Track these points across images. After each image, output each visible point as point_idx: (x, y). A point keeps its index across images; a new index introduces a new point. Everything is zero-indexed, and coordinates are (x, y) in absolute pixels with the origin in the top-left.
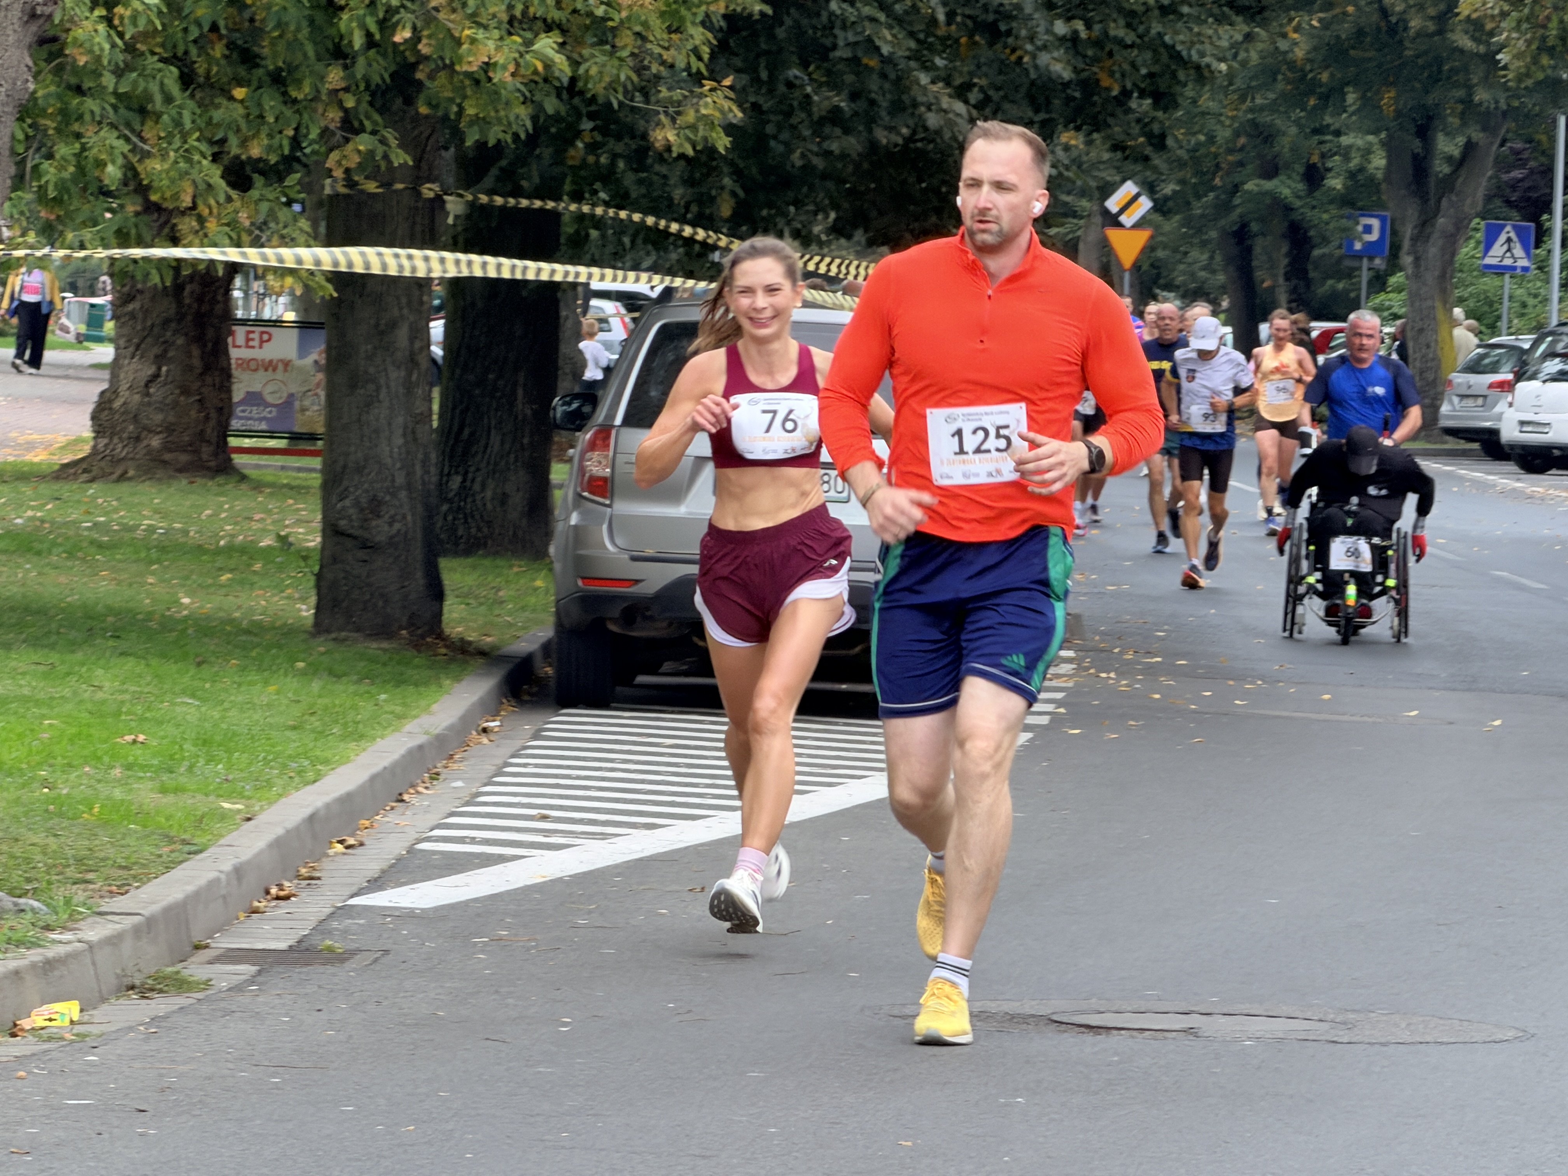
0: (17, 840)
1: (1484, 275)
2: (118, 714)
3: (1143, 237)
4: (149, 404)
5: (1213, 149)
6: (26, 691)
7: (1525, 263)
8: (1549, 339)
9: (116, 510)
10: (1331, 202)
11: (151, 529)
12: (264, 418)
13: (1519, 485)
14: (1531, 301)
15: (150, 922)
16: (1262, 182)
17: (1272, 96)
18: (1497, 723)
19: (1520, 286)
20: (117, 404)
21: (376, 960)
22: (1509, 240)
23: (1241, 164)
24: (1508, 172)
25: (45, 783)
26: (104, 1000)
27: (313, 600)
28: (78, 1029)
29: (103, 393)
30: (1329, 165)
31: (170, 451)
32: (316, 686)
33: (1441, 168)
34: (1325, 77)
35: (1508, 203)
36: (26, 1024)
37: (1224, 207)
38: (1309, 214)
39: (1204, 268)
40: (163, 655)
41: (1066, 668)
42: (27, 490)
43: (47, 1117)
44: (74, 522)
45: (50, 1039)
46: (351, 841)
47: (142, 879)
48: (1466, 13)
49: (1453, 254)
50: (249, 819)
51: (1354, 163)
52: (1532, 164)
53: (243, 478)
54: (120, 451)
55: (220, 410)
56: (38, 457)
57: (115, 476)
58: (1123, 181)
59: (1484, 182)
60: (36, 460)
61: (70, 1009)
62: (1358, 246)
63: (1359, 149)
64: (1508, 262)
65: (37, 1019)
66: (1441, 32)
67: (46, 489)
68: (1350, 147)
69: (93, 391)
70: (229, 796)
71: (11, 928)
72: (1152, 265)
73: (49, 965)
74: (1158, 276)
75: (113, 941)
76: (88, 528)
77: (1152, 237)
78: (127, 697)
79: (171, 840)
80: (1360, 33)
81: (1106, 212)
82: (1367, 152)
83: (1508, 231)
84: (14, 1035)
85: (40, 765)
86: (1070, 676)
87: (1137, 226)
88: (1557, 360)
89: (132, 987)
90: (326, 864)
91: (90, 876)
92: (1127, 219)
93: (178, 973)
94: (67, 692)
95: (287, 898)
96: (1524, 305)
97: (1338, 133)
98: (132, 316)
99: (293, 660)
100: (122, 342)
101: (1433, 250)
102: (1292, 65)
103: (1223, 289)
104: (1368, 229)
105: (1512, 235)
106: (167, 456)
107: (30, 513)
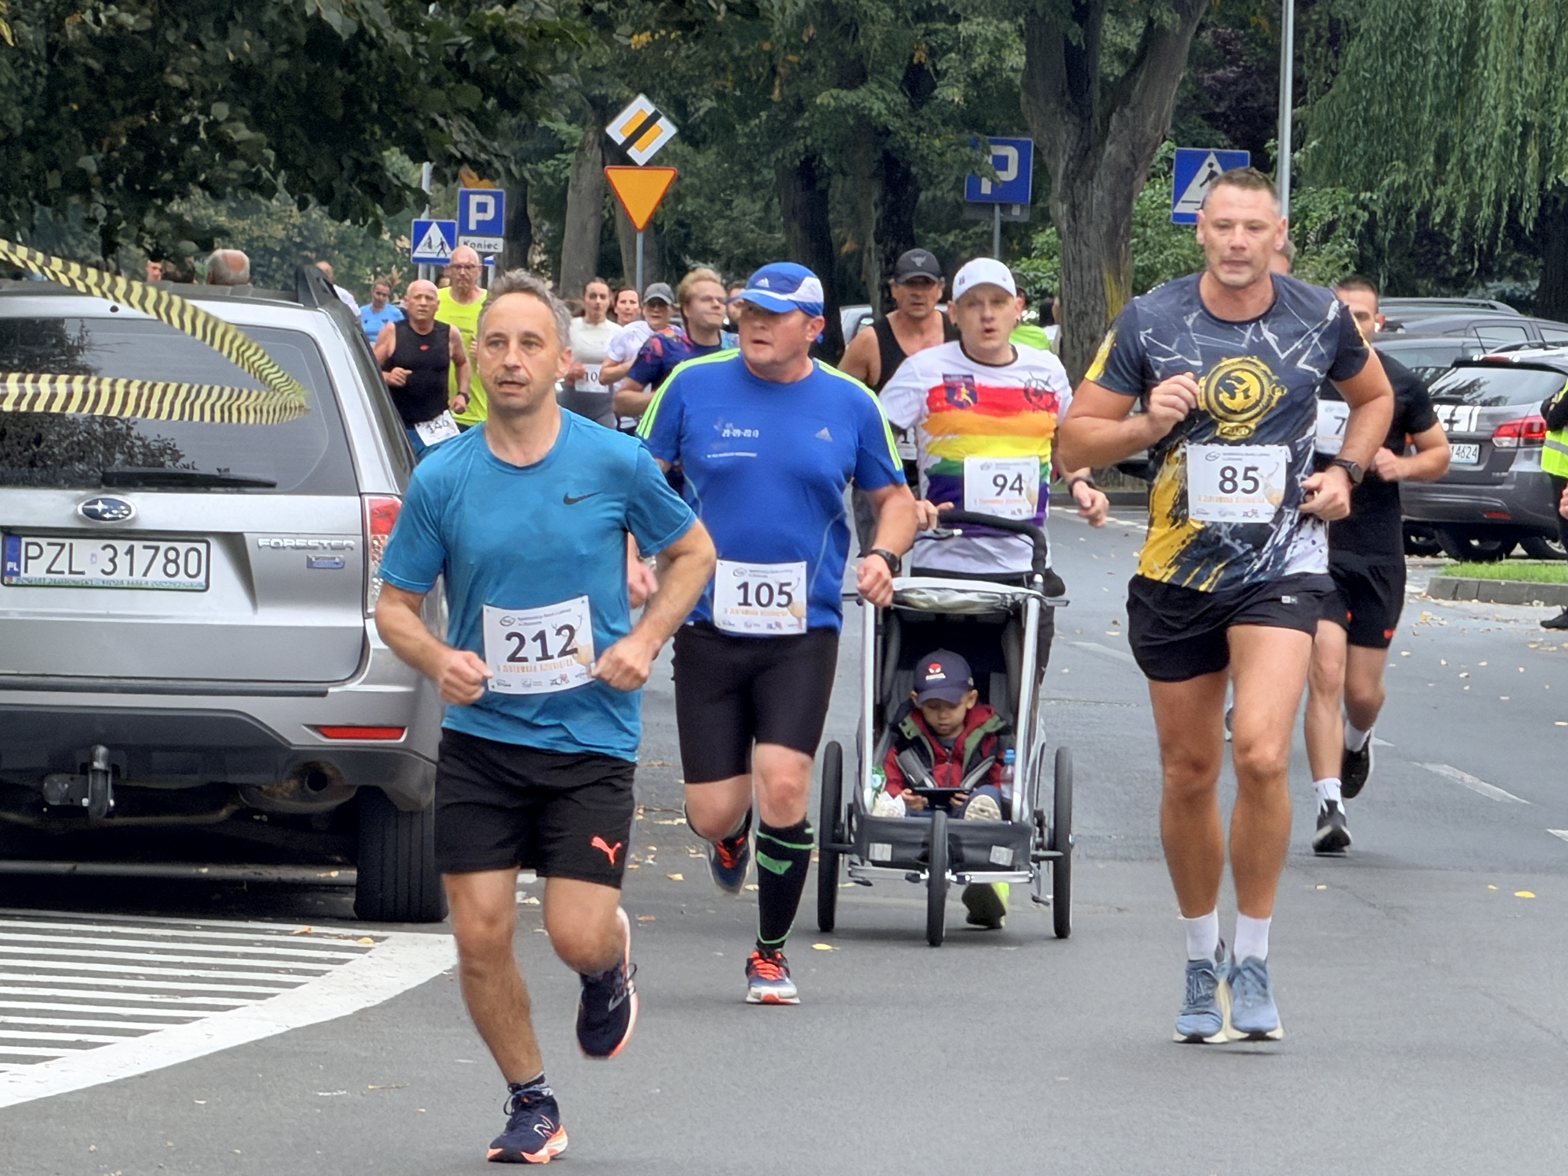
3: (663, 178)
10: (945, 123)
16: (843, 93)
24: (1213, 70)
30: (942, 66)
33: (1110, 68)
35: (1211, 121)
37: (781, 133)
38: (914, 141)
39: (754, 225)
51: (980, 63)
59: (1174, 88)
62: (986, 188)
63: (985, 42)
68: (974, 38)
81: (607, 143)
82: (998, 46)
83: (1211, 163)
97: (955, 19)
101: (1099, 194)
104: (1001, 163)
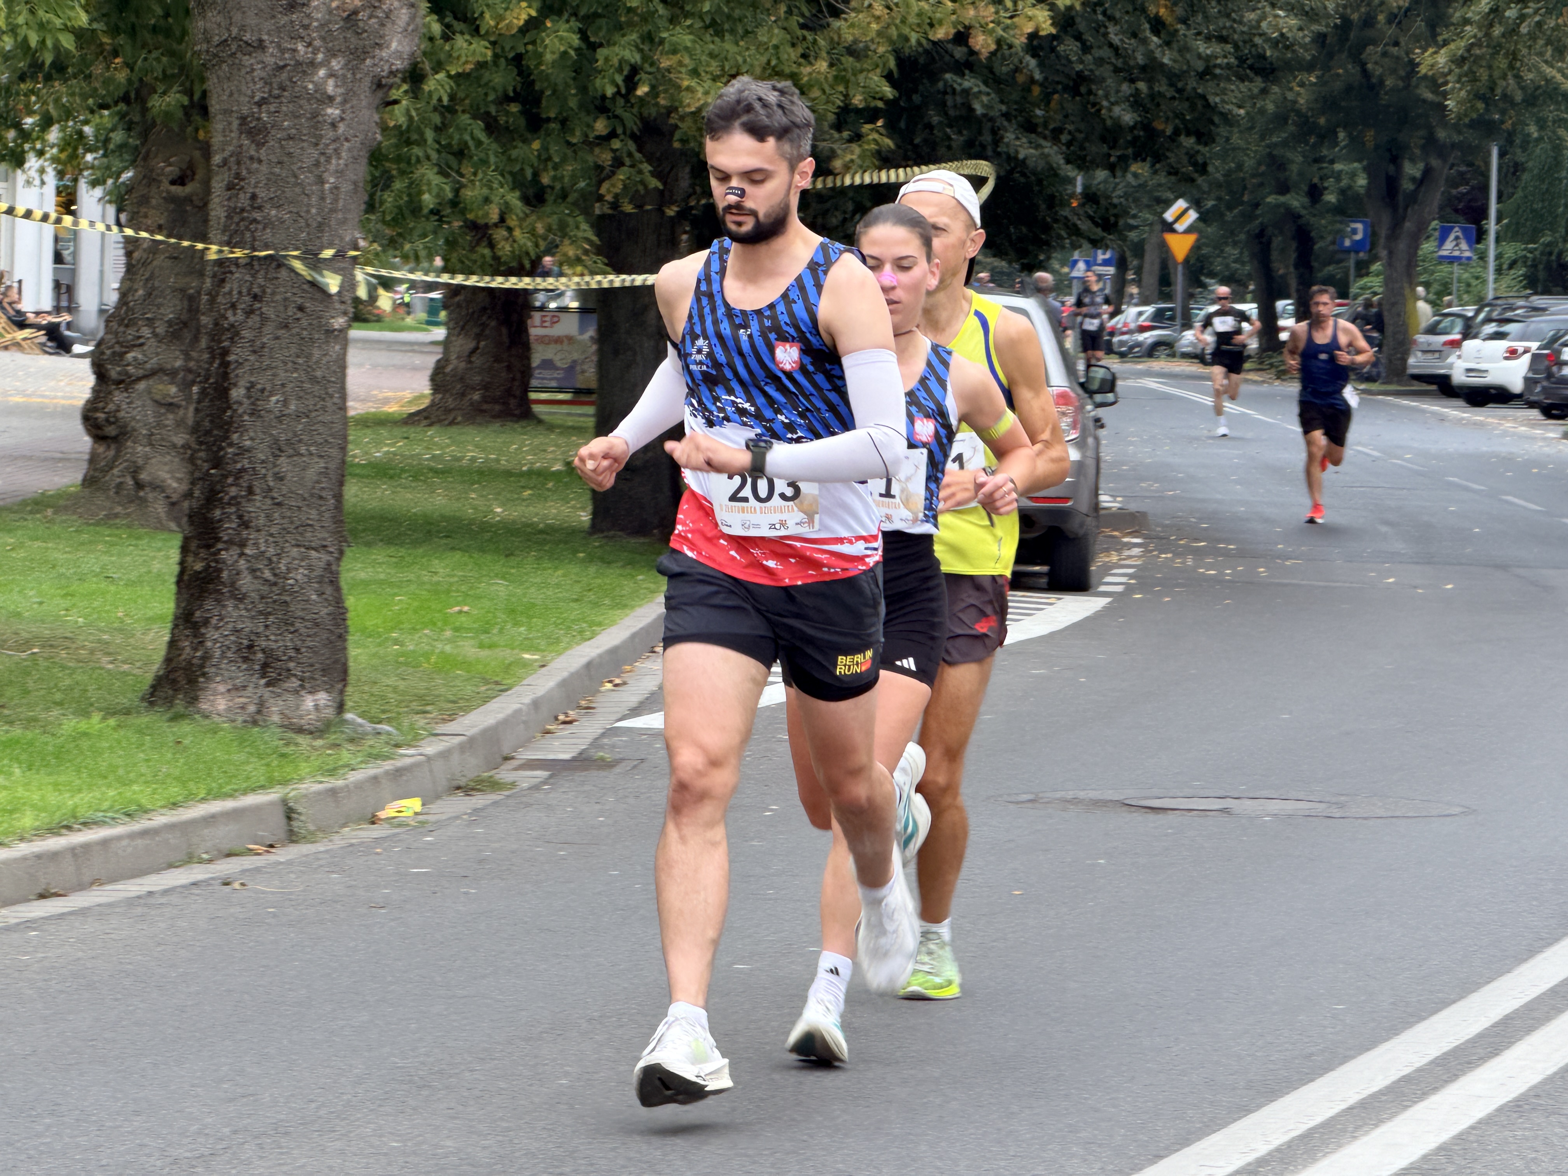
0: (376, 683)
1: (1440, 263)
2: (448, 592)
3: (1191, 239)
4: (471, 369)
5: (1242, 175)
6: (382, 576)
7: (1468, 254)
8: (1487, 309)
9: (448, 446)
10: (1328, 212)
11: (473, 460)
12: (555, 379)
13: (1465, 415)
14: (1474, 282)
15: (472, 740)
16: (1278, 197)
17: (1284, 135)
18: (1449, 586)
19: (1466, 270)
20: (448, 369)
21: (635, 767)
22: (1457, 238)
23: (1261, 185)
24: (1457, 187)
25: (396, 642)
26: (438, 797)
27: (590, 508)
28: (420, 818)
29: (439, 361)
30: (1326, 184)
31: (486, 402)
32: (592, 570)
33: (1407, 186)
34: (1322, 121)
35: (1456, 211)
36: (382, 814)
37: (1248, 217)
38: (1313, 220)
39: (1235, 261)
40: (482, 550)
41: (1136, 551)
42: (384, 432)
43: (396, 881)
44: (418, 454)
45: (400, 825)
46: (617, 681)
47: (467, 710)
48: (1424, 71)
49: (1417, 248)
50: (543, 666)
51: (1344, 183)
52: (1474, 182)
53: (540, 422)
54: (451, 403)
55: (523, 372)
56: (392, 409)
57: (446, 422)
58: (1176, 198)
59: (1438, 196)
60: (391, 410)
61: (414, 804)
62: (1347, 243)
63: (1347, 173)
64: (1456, 253)
65: (389, 812)
66: (1407, 87)
67: (398, 431)
68: (1341, 171)
69: (430, 361)
70: (528, 650)
71: (371, 746)
72: (1198, 259)
73: (399, 772)
74: (1202, 268)
75: (445, 755)
76: (427, 459)
77: (1198, 240)
78: (456, 579)
79: (486, 682)
80: (1349, 89)
81: (1164, 222)
82: (1353, 175)
83: (1456, 232)
84: (373, 823)
85: (392, 629)
86: (1139, 557)
87: (1188, 231)
88: (1494, 324)
89: (458, 788)
90: (599, 698)
91: (429, 708)
92: (1180, 227)
93: (491, 777)
94: (412, 577)
95: (570, 722)
96: (1469, 285)
97: (1332, 162)
98: (459, 305)
99: (575, 552)
100: (451, 325)
101: (1402, 246)
102: (1298, 112)
103: (1250, 277)
104: (1354, 231)
105: (1460, 234)
106: (485, 407)
107: (386, 449)
